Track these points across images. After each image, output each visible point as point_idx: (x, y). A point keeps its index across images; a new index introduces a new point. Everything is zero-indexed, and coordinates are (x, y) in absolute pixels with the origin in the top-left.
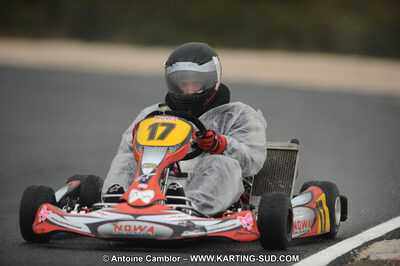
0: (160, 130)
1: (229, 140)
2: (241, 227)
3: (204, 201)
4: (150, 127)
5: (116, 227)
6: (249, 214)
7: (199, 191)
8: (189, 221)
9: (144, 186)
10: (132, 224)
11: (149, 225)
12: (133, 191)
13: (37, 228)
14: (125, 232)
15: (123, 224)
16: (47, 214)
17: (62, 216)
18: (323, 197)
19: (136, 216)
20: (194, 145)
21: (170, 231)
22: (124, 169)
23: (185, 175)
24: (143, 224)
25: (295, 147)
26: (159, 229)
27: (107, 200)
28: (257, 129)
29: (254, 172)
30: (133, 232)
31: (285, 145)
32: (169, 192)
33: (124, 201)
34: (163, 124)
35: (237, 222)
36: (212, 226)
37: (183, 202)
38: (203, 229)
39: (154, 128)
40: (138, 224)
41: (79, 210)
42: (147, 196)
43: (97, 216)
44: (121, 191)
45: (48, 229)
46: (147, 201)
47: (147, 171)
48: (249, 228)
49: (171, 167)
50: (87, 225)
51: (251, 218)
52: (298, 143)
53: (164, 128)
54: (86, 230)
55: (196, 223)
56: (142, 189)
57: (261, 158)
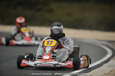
0: (50, 42)
1: (64, 46)
2: (69, 64)
3: (60, 59)
4: (47, 42)
5: (41, 64)
6: (71, 61)
7: (59, 57)
8: (58, 63)
9: (47, 55)
10: (45, 64)
11: (49, 64)
12: (44, 56)
13: (22, 65)
14: (43, 66)
15: (42, 64)
16: (24, 62)
17: (28, 62)
18: (86, 58)
19: (45, 62)
20: (58, 46)
21: (53, 65)
22: (41, 51)
23: (55, 53)
24: (47, 64)
25: (79, 47)
26: (51, 65)
27: (38, 58)
28: (71, 43)
29: (70, 53)
30: (45, 66)
31: (77, 46)
32: (53, 57)
33: (42, 59)
34: (50, 41)
35: (69, 63)
36: (63, 64)
37: (56, 59)
38: (61, 65)
39: (48, 42)
40: (46, 64)
41: (31, 61)
42: (47, 58)
43: (36, 62)
44: (41, 56)
45: (24, 65)
46: (48, 59)
47: (47, 52)
48: (71, 65)
49: (52, 51)
50: (34, 64)
51: (72, 63)
52: (80, 46)
53: (51, 42)
54: (34, 65)
55: (59, 64)
56: (46, 56)
57: (72, 50)
